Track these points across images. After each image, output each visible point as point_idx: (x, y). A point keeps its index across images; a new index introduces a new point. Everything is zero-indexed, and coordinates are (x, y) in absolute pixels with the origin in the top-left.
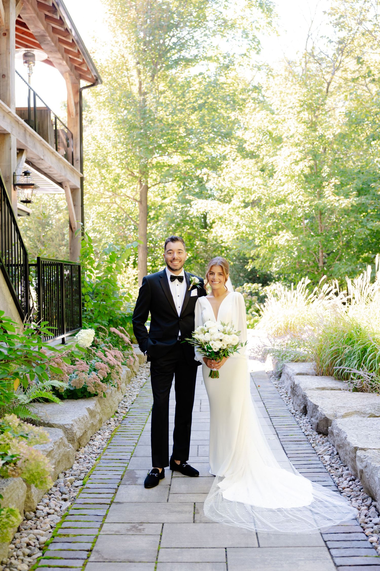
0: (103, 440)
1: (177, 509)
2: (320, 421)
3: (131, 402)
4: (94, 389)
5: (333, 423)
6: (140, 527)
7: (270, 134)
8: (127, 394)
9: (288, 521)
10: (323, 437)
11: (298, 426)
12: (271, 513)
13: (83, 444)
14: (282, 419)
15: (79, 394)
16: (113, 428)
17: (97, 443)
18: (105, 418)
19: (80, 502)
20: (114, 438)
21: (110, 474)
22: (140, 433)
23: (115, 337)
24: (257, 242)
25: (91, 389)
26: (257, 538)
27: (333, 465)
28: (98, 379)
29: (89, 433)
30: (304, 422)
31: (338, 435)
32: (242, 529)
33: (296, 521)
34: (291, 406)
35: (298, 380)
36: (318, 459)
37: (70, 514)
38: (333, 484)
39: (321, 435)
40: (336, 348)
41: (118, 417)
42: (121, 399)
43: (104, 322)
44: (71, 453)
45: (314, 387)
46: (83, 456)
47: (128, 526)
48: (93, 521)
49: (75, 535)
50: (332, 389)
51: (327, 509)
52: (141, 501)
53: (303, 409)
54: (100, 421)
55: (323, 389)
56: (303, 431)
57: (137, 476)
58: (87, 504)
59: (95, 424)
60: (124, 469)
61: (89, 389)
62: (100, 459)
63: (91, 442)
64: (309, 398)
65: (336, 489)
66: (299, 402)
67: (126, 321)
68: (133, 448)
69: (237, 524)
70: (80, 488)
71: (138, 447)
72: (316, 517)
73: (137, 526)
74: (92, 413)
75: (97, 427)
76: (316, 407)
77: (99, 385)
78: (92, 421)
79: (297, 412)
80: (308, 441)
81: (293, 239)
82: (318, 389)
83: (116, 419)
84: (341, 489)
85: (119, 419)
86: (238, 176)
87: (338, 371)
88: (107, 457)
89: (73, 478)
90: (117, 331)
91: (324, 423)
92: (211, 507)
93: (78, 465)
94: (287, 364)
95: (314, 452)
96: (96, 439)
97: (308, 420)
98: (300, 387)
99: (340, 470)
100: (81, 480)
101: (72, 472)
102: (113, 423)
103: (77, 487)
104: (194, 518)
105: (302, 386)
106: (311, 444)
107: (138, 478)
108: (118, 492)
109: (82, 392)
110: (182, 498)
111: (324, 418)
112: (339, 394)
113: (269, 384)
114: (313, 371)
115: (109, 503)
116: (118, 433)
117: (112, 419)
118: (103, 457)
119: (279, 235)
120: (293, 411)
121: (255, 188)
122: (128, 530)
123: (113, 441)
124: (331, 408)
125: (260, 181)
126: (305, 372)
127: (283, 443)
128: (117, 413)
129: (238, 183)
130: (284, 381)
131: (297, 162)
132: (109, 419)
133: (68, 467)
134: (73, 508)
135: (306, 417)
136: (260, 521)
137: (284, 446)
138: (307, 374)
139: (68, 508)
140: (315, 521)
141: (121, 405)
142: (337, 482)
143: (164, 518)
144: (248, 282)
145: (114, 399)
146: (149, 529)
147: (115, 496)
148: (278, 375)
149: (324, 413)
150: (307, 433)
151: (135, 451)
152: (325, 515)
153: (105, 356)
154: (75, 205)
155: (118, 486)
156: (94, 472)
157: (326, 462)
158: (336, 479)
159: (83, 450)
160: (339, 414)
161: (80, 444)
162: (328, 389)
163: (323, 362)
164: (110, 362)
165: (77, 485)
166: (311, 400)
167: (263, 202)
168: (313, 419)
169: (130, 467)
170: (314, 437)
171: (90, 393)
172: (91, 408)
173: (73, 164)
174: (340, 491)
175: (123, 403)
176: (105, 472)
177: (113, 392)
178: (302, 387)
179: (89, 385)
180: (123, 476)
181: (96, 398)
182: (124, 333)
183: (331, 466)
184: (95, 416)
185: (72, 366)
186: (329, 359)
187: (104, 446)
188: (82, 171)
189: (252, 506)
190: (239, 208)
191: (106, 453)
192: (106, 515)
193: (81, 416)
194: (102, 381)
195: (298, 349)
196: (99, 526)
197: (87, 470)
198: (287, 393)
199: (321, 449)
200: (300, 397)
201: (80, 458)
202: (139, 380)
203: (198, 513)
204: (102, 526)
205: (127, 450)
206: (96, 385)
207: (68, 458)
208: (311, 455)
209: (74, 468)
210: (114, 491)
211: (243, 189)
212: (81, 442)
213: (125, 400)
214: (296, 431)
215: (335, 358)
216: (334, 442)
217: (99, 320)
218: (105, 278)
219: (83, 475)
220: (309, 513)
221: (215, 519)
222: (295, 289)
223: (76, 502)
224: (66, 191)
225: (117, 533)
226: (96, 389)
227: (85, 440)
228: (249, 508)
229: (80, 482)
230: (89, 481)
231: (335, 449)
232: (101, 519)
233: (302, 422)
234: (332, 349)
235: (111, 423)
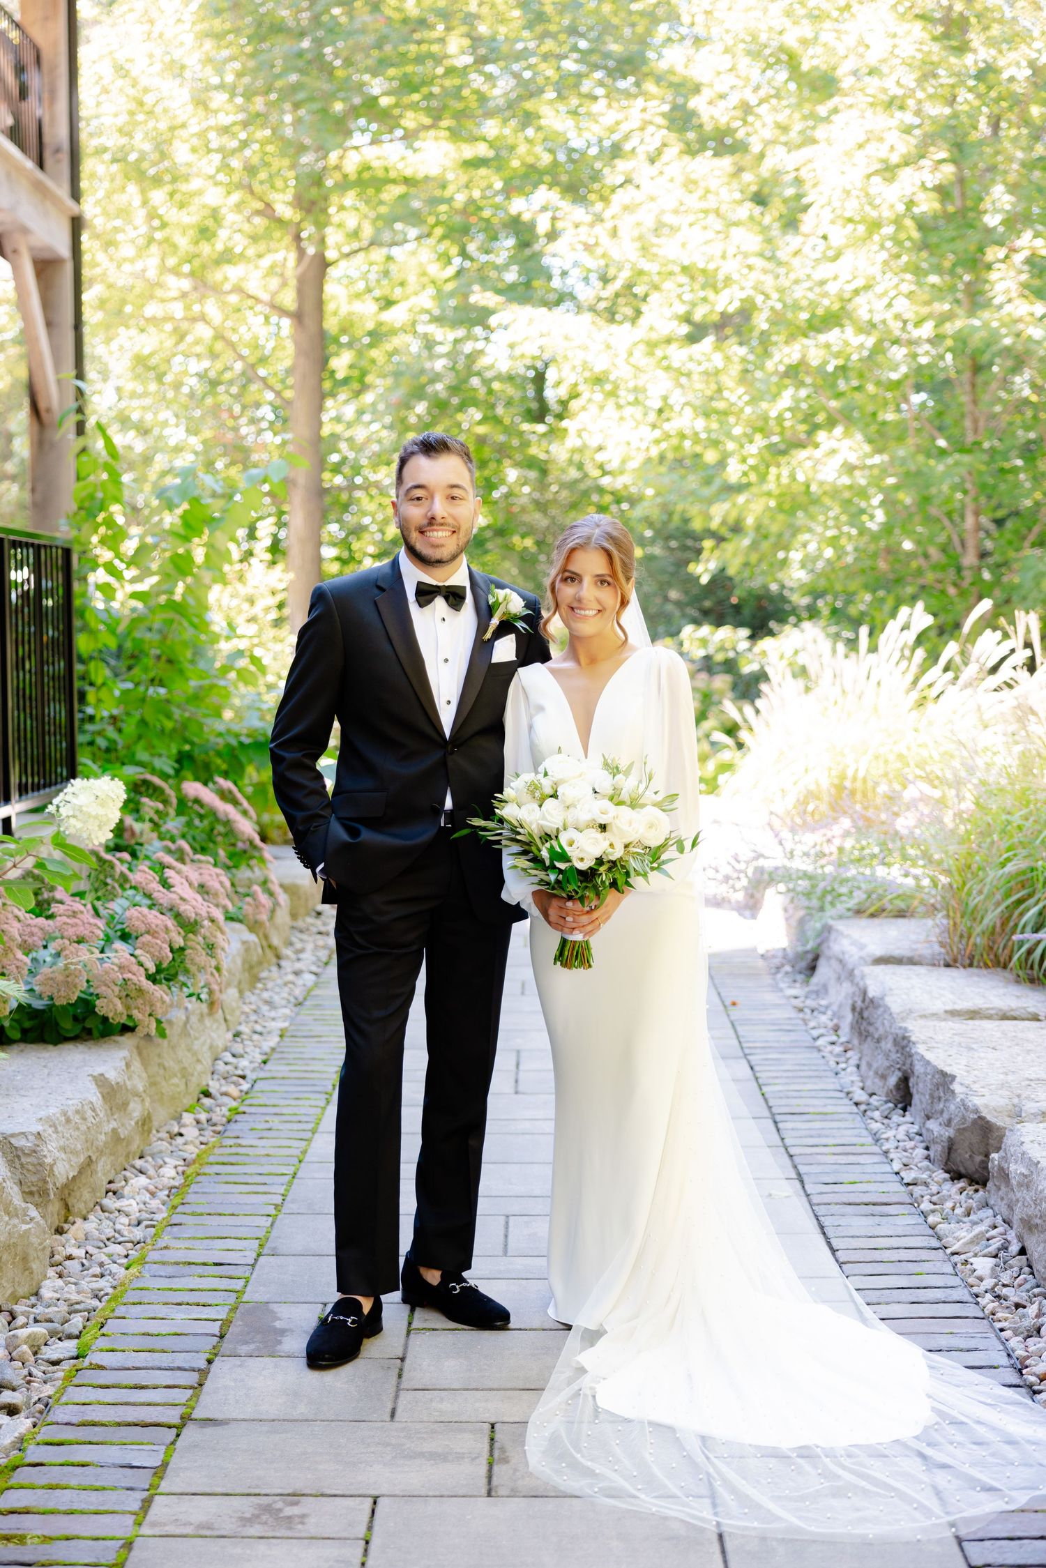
0: (153, 1194)
1: (428, 1447)
2: (960, 1131)
3: (259, 1058)
4: (120, 1007)
5: (1009, 1140)
6: (289, 1511)
7: (792, 62)
8: (243, 1028)
9: (836, 1493)
10: (970, 1190)
11: (876, 1149)
12: (773, 1462)
13: (78, 1206)
14: (817, 1125)
15: (67, 1025)
16: (192, 1151)
17: (131, 1205)
18: (160, 1115)
19: (66, 1419)
20: (194, 1188)
21: (180, 1318)
22: (291, 1170)
23: (201, 817)
24: (734, 472)
25: (111, 1007)
26: (723, 1552)
27: (1005, 1291)
28: (135, 968)
29: (103, 1169)
30: (901, 1136)
31: (1026, 1183)
32: (666, 1518)
33: (865, 1492)
34: (850, 1077)
35: (879, 981)
36: (949, 1269)
37: (27, 1461)
38: (1004, 1361)
39: (961, 1184)
40: (1024, 865)
41: (209, 1110)
42: (220, 1044)
43: (158, 763)
44: (34, 1240)
45: (939, 1006)
46: (81, 1253)
47: (246, 1506)
48: (115, 1488)
49: (47, 1539)
50: (1005, 1017)
51: (980, 1452)
52: (296, 1414)
53: (897, 1087)
54: (145, 1124)
55: (973, 1015)
56: (897, 1166)
57: (278, 1324)
58: (94, 1424)
59: (123, 1133)
60: (232, 1299)
61: (102, 1008)
62: (143, 1261)
63: (110, 1202)
64: (921, 1049)
65: (1014, 1379)
66: (880, 1062)
67: (243, 759)
68: (266, 1222)
69: (649, 1503)
70: (66, 1366)
71: (284, 1221)
72: (941, 1478)
73: (279, 1505)
74: (113, 1095)
75: (134, 1147)
76: (944, 1080)
77: (140, 991)
78: (113, 1124)
79: (874, 1101)
80: (915, 1203)
81: (869, 462)
82: (954, 1013)
83: (203, 1117)
84: (1033, 1379)
85: (215, 1119)
86: (669, 219)
87: (1030, 952)
88: (171, 1256)
89: (40, 1330)
90: (207, 795)
91: (975, 1138)
92: (554, 1439)
93: (60, 1282)
94: (839, 926)
95: (935, 1243)
96: (127, 1191)
97: (915, 1128)
98: (887, 1009)
99: (1032, 1310)
100: (70, 1337)
101: (39, 1310)
102: (191, 1132)
103: (56, 1363)
104: (490, 1478)
105: (895, 1004)
106: (925, 1215)
107: (283, 1332)
108: (208, 1385)
109: (75, 1019)
110: (445, 1406)
111: (974, 1122)
112: (1031, 1036)
113: (771, 998)
114: (937, 948)
115: (176, 1421)
116: (207, 1169)
117: (188, 1118)
118: (154, 1256)
119: (817, 446)
120: (860, 1096)
121: (730, 267)
122: (245, 1521)
123: (189, 1198)
124: (1002, 1086)
125: (750, 240)
126: (908, 954)
127: (821, 1210)
128: (207, 1094)
129: (669, 249)
130: (825, 988)
131: (889, 171)
132: (178, 1118)
133: (21, 1291)
134: (39, 1438)
135: (908, 1118)
136: (733, 1490)
137: (826, 1221)
138: (912, 961)
139: (21, 1440)
140: (938, 1493)
141: (220, 1066)
142: (1020, 1352)
143: (379, 1477)
144: (697, 623)
145: (197, 1045)
146: (322, 1517)
147: (196, 1397)
148: (803, 964)
149: (977, 1101)
150: (908, 1176)
151: (274, 1233)
152: (975, 1473)
153: (165, 884)
154: (49, 324)
155: (210, 1362)
156: (121, 1311)
157: (981, 1279)
158: (1015, 1342)
159: (79, 1228)
160: (1030, 1107)
161: (67, 1207)
162: (990, 1017)
163: (975, 915)
164: (183, 908)
165: (54, 1357)
166: (929, 1056)
167: (761, 322)
168: (932, 1125)
169: (254, 1294)
170: (934, 1188)
171: (105, 1019)
172: (112, 1075)
173: (41, 164)
174: (1030, 1386)
175: (229, 1058)
176: (162, 1311)
177: (194, 1019)
178: (895, 1008)
179: (102, 990)
180: (227, 1323)
181: (127, 1040)
182: (236, 803)
183: (998, 1297)
184: (125, 1105)
185: (41, 921)
186: (998, 904)
187: (159, 1217)
188: (76, 194)
189: (703, 1439)
190: (668, 341)
191: (166, 1240)
192: (165, 1465)
193: (73, 1104)
194: (152, 978)
195: (881, 871)
196: (136, 1506)
197: (95, 1303)
198: (836, 1029)
199: (960, 1235)
200: (888, 1045)
201: (69, 1258)
202: (291, 977)
203: (505, 1460)
204: (147, 1504)
205: (242, 1232)
206: (129, 993)
207: (25, 1259)
208: (924, 1255)
209: (47, 1293)
210: (193, 1378)
211: (685, 269)
212: (71, 1201)
213: (238, 1048)
214: (869, 1169)
215: (1020, 902)
216: (1010, 1207)
217: (142, 755)
218: (163, 599)
219: (77, 1321)
220: (914, 1466)
221: (567, 1481)
222: (873, 649)
223: (51, 1418)
224: (16, 270)
225: (205, 1532)
226: (128, 1008)
227: (87, 1195)
228: (694, 1446)
229: (70, 1347)
230: (102, 1343)
231: (1011, 1235)
232: (143, 1479)
233: (890, 1134)
234: (1010, 868)
235: (183, 1131)
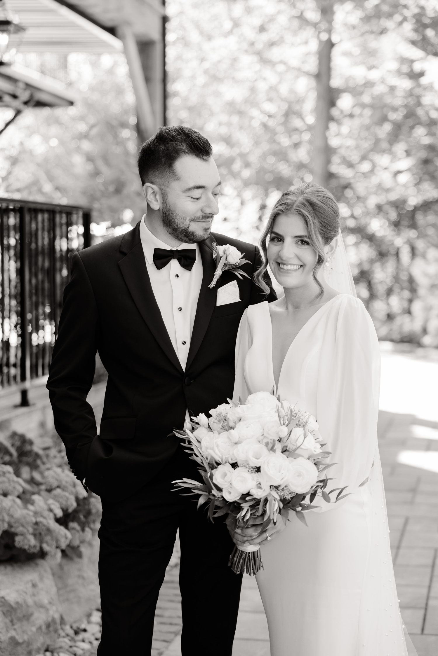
4: (33, 541)
25: (27, 541)
28: (46, 513)
61: (19, 541)
77: (49, 531)
179: (20, 529)
194: (58, 521)
206: (41, 531)
226: (41, 542)
235: (88, 628)
